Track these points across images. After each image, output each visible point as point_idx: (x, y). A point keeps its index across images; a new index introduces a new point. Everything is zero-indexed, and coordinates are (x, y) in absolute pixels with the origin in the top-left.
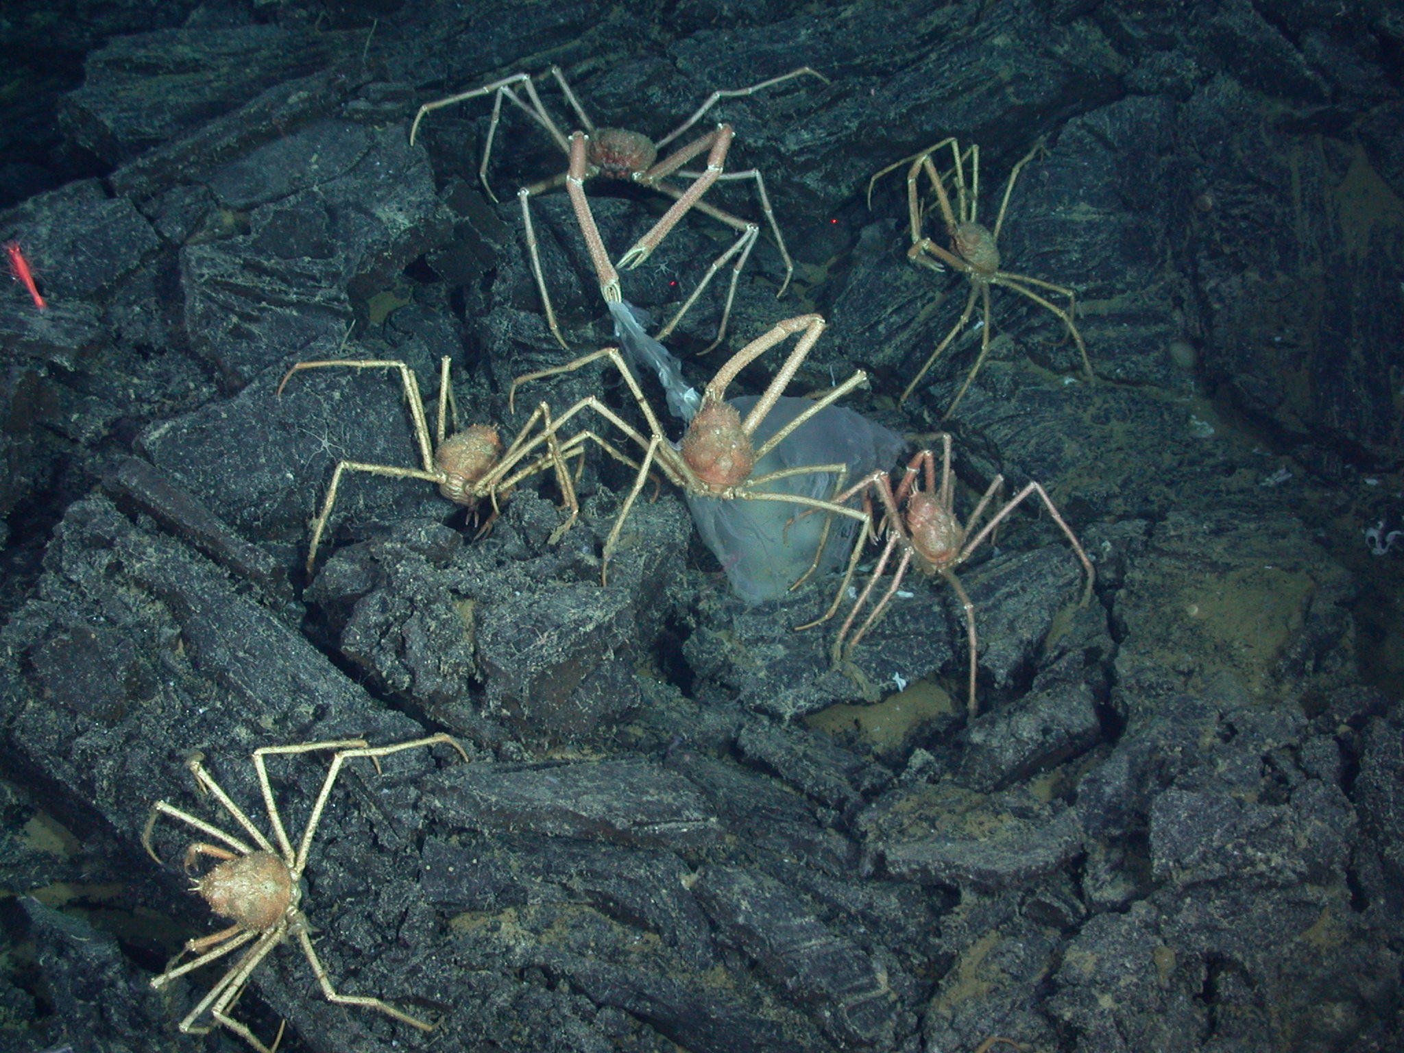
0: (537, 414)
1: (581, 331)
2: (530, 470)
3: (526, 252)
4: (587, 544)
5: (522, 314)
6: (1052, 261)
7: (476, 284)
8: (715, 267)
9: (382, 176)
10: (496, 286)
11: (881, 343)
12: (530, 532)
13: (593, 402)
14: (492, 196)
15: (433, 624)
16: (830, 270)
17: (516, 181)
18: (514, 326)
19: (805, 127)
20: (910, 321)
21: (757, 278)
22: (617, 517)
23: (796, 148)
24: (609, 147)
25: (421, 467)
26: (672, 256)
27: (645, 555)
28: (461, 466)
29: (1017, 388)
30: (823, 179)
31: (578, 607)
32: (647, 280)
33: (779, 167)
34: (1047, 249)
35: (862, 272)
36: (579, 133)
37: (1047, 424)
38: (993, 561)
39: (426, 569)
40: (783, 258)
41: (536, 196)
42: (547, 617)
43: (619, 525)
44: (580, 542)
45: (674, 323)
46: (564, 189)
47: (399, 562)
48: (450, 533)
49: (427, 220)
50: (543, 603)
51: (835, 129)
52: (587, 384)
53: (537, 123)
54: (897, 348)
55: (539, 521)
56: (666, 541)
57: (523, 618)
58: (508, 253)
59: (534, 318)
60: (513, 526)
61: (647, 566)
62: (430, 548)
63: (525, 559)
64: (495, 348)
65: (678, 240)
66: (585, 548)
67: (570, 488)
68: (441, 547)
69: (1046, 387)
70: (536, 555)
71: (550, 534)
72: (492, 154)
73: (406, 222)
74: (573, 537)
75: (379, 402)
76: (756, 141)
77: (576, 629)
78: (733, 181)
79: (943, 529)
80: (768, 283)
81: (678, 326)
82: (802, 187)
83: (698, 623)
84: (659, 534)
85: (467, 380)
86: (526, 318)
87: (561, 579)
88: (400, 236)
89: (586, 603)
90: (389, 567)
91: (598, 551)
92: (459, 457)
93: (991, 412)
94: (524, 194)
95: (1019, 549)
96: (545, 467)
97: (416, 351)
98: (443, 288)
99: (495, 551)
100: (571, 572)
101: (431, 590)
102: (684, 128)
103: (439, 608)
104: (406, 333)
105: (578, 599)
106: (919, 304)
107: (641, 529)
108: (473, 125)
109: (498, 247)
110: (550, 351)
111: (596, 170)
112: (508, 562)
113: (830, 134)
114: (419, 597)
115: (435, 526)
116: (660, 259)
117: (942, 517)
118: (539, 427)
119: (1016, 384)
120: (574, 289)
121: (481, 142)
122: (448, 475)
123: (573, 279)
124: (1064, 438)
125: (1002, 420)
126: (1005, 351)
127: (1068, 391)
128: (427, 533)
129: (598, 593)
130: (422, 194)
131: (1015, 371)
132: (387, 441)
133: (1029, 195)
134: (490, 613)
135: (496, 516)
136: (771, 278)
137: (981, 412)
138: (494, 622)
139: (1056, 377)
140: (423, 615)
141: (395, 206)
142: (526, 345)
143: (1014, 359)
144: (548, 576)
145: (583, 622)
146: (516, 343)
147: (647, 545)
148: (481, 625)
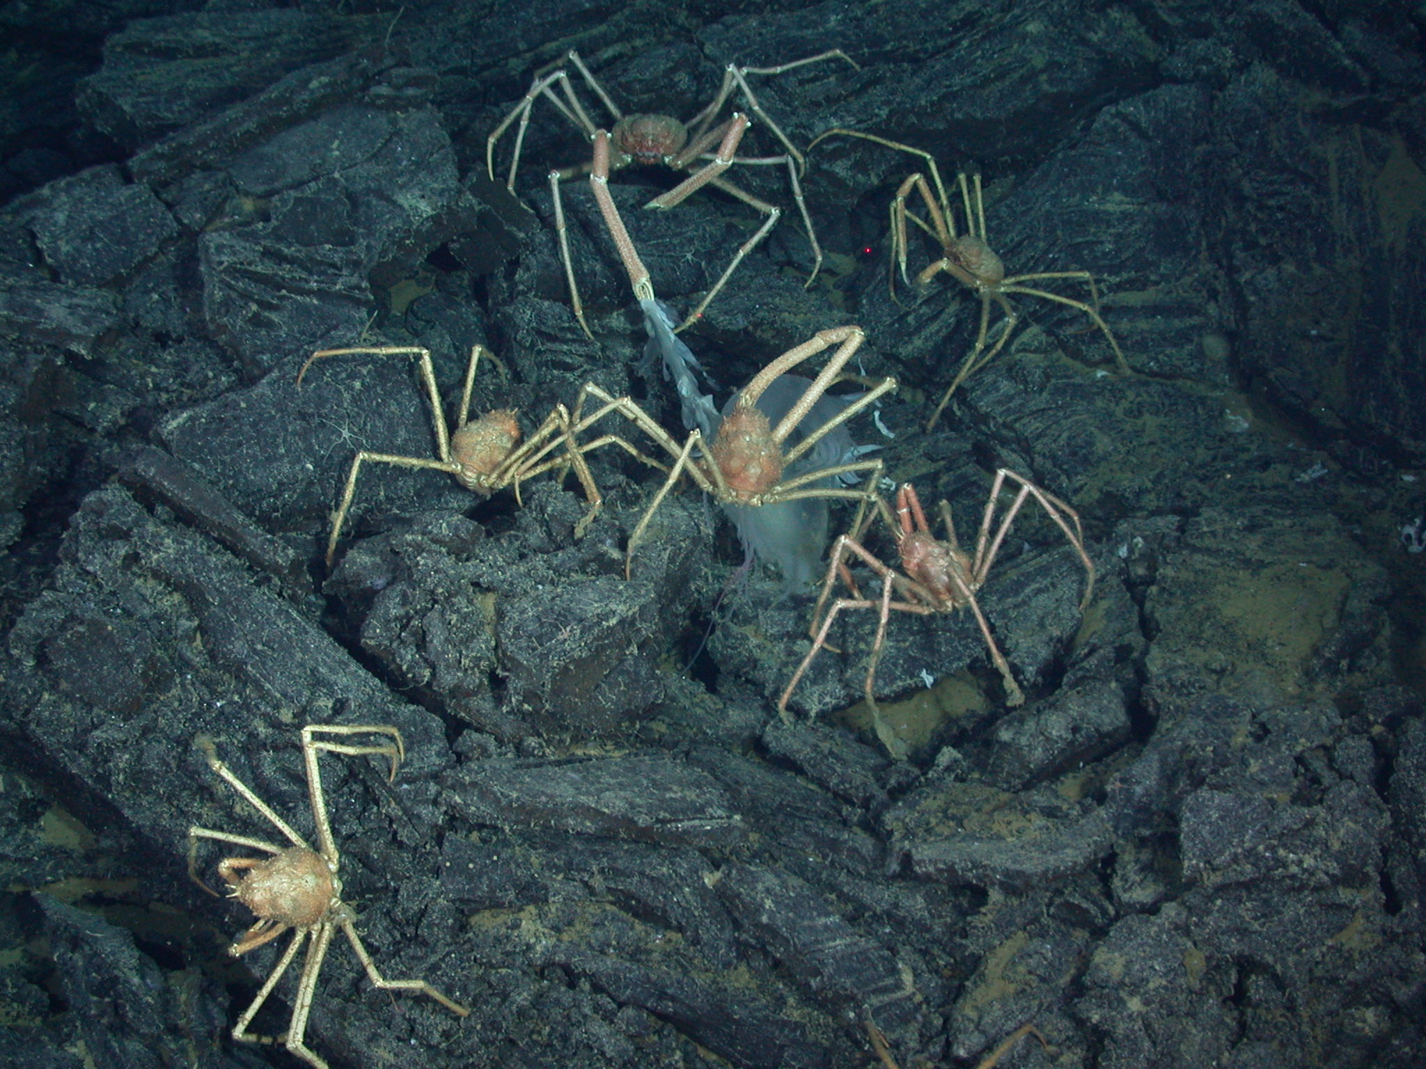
1: (606, 321)
4: (610, 537)
5: (546, 303)
6: (1085, 252)
7: (500, 271)
8: (740, 254)
9: (405, 163)
10: (520, 275)
11: (910, 335)
12: (554, 525)
15: (454, 618)
16: (859, 260)
18: (538, 315)
19: (834, 115)
20: (941, 312)
21: (785, 269)
24: (642, 136)
26: (698, 245)
27: (670, 548)
28: (475, 458)
29: (1048, 381)
30: (852, 168)
31: (601, 601)
32: (672, 269)
34: (1080, 240)
37: (1079, 417)
38: (1024, 556)
39: (448, 561)
40: (812, 248)
42: (569, 610)
43: (647, 518)
44: (603, 535)
45: (699, 312)
47: (419, 554)
48: (472, 525)
49: (449, 207)
50: (566, 597)
51: (865, 117)
52: (611, 374)
54: (926, 339)
55: (563, 513)
56: (691, 535)
57: (545, 612)
58: (532, 241)
59: (559, 308)
60: (535, 519)
61: (672, 560)
62: (452, 540)
63: (547, 552)
64: (518, 337)
65: (704, 229)
66: (609, 541)
68: (462, 539)
69: (1078, 380)
70: (559, 548)
71: (573, 528)
73: (428, 209)
74: (597, 530)
75: (400, 392)
77: (599, 623)
80: (796, 273)
82: (831, 176)
83: (723, 617)
84: (683, 527)
85: (490, 371)
86: (550, 307)
87: (584, 572)
88: (422, 224)
89: (609, 597)
90: (410, 559)
91: (622, 545)
92: (474, 448)
93: (1022, 405)
94: (555, 177)
95: (1049, 544)
97: (437, 339)
98: (466, 276)
99: (517, 544)
100: (594, 566)
101: (452, 583)
103: (460, 601)
104: (428, 322)
105: (601, 593)
107: (666, 523)
108: (497, 111)
109: (522, 235)
110: (574, 341)
111: (627, 158)
112: (531, 555)
113: (859, 122)
114: (440, 590)
115: (456, 518)
116: (686, 248)
119: (1048, 377)
120: (598, 278)
122: (463, 465)
123: (598, 267)
124: (1096, 432)
125: (1032, 413)
126: (1036, 343)
127: (1100, 384)
128: (448, 524)
129: (621, 587)
130: (444, 181)
131: (1046, 363)
132: (408, 432)
133: (1062, 185)
134: (512, 607)
135: (519, 509)
136: (799, 268)
137: (1011, 405)
138: (516, 616)
139: (1088, 370)
140: (444, 608)
141: (418, 193)
142: (550, 335)
143: (1045, 352)
144: (570, 569)
145: (606, 616)
146: (540, 333)
147: (672, 538)
148: (503, 619)
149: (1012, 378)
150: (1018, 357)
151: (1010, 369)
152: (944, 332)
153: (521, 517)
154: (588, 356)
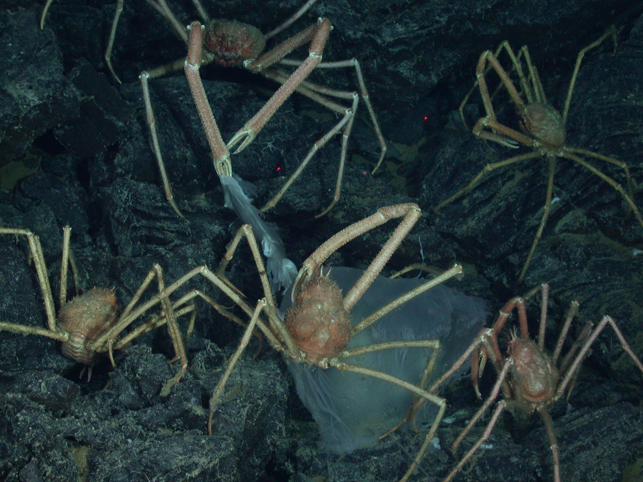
0: (151, 275)
1: (194, 202)
2: (144, 328)
3: (145, 129)
4: (195, 395)
5: (142, 185)
6: (623, 144)
7: (100, 156)
8: (316, 147)
9: (14, 56)
10: (118, 159)
11: (465, 216)
12: (143, 384)
13: (205, 271)
14: (117, 78)
15: (49, 469)
16: (420, 149)
17: (138, 65)
18: (134, 195)
19: (400, 21)
20: (492, 197)
21: (355, 156)
22: (223, 371)
23: (391, 40)
24: (223, 37)
25: (46, 326)
26: (278, 135)
27: (248, 406)
28: (82, 325)
29: (589, 258)
30: (415, 68)
31: (185, 453)
32: (255, 156)
33: (375, 57)
34: (618, 133)
35: (449, 151)
36: (196, 23)
37: (616, 291)
38: (567, 416)
39: (45, 418)
40: (378, 139)
41: (156, 78)
42: (157, 463)
43: (225, 379)
44: (188, 394)
45: (279, 196)
46: (182, 72)
47: (19, 411)
48: (69, 384)
49: (55, 98)
50: (153, 450)
51: (426, 23)
52: (199, 249)
53: (158, 12)
54: (479, 220)
55: (152, 373)
56: (268, 393)
57: (133, 464)
58: (130, 129)
59: (153, 188)
60: (127, 378)
61: (250, 416)
62: (49, 398)
63: (137, 409)
64: (116, 215)
65: (284, 121)
66: (193, 399)
67: (181, 344)
68: (59, 397)
69: (616, 258)
70: (148, 405)
71: (161, 386)
72: (116, 39)
73: (36, 99)
74: (183, 389)
75: (6, 262)
76: (355, 34)
77: (182, 475)
78: (334, 69)
79: (541, 371)
80: (364, 161)
81: (282, 199)
82: (396, 76)
83: (296, 468)
84: (261, 387)
85: (90, 244)
86: (145, 188)
87: (170, 427)
88: (30, 112)
89: (192, 450)
90: (10, 416)
91: (205, 402)
92: (81, 317)
93: (565, 279)
94: (145, 77)
95: (590, 405)
96: (160, 324)
97: (43, 216)
98: (70, 159)
99: (110, 401)
100: (179, 422)
101: (48, 437)
102: (291, 21)
103: (55, 454)
104: (34, 199)
105: (185, 446)
106: (500, 182)
107: (245, 382)
108: (99, 12)
109: (121, 124)
110: (166, 219)
111: (211, 57)
112: (122, 411)
113: (422, 28)
114: (37, 444)
115: (55, 378)
116: (267, 138)
117: (539, 360)
118: (153, 289)
119: (588, 255)
120: (189, 163)
121: (107, 28)
122: (71, 333)
123: (189, 154)
124: (633, 304)
125: (574, 287)
126: (578, 225)
127: (636, 262)
128: (47, 384)
129: (203, 441)
130: (51, 74)
131: (587, 242)
132: (13, 299)
133: (602, 83)
134: (103, 459)
135: (112, 370)
136: (367, 156)
137: (555, 279)
138: (107, 467)
139: (626, 248)
140: (40, 461)
141: (26, 84)
142: (144, 212)
143: (586, 232)
144: (158, 425)
145: (189, 468)
146: (135, 211)
147: (250, 397)
148: (95, 471)
149: (557, 256)
150: (562, 236)
151: (554, 248)
152: (495, 214)
153: (114, 377)
154: (178, 232)
